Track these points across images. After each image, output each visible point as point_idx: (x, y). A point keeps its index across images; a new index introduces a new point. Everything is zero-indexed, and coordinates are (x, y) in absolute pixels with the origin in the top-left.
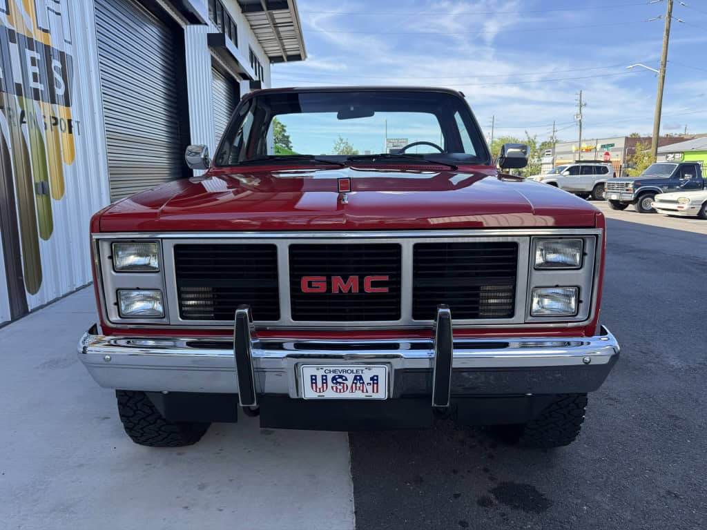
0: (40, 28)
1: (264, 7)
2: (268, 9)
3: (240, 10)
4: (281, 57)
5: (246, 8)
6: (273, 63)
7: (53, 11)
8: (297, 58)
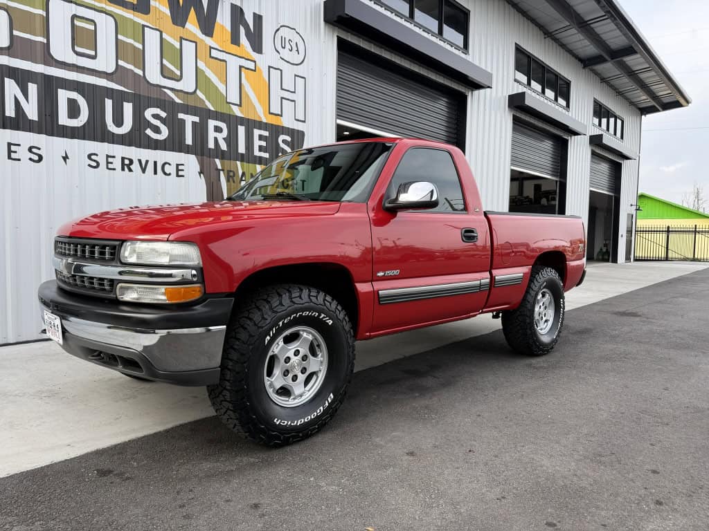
0: (272, 114)
1: (607, 57)
2: (612, 59)
3: (580, 65)
4: (654, 106)
5: (587, 63)
6: (645, 115)
7: (288, 100)
8: (677, 104)
